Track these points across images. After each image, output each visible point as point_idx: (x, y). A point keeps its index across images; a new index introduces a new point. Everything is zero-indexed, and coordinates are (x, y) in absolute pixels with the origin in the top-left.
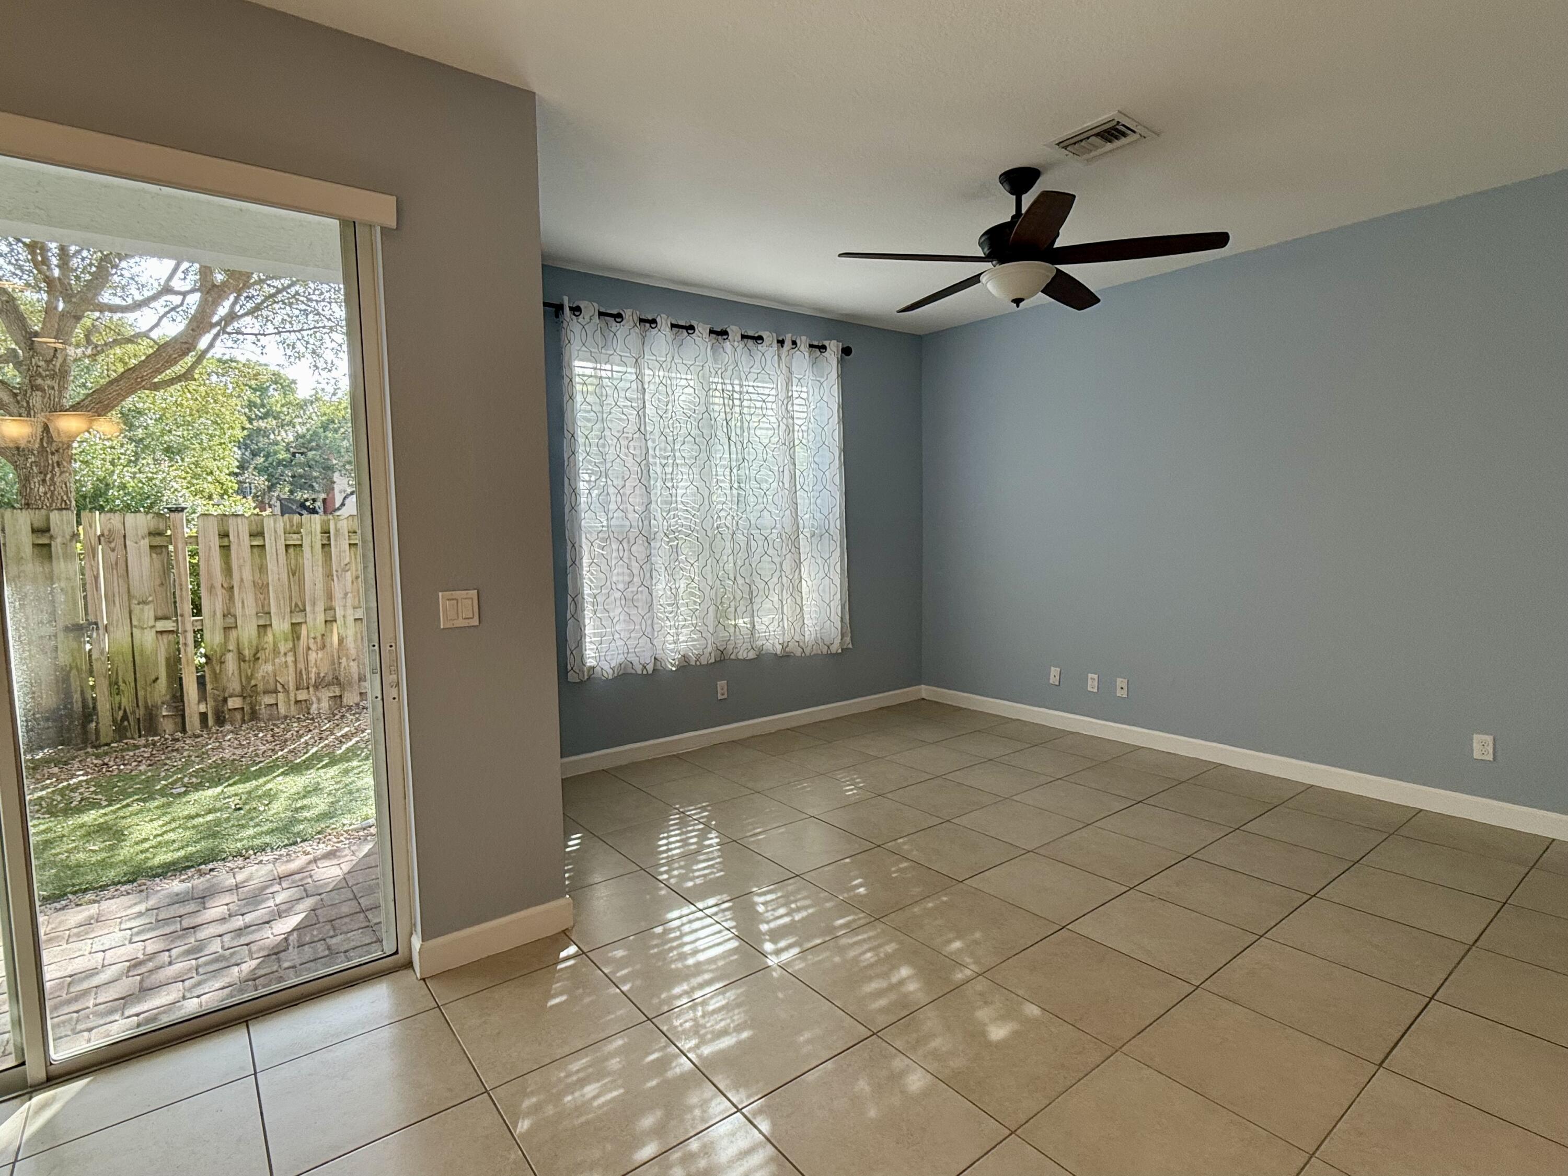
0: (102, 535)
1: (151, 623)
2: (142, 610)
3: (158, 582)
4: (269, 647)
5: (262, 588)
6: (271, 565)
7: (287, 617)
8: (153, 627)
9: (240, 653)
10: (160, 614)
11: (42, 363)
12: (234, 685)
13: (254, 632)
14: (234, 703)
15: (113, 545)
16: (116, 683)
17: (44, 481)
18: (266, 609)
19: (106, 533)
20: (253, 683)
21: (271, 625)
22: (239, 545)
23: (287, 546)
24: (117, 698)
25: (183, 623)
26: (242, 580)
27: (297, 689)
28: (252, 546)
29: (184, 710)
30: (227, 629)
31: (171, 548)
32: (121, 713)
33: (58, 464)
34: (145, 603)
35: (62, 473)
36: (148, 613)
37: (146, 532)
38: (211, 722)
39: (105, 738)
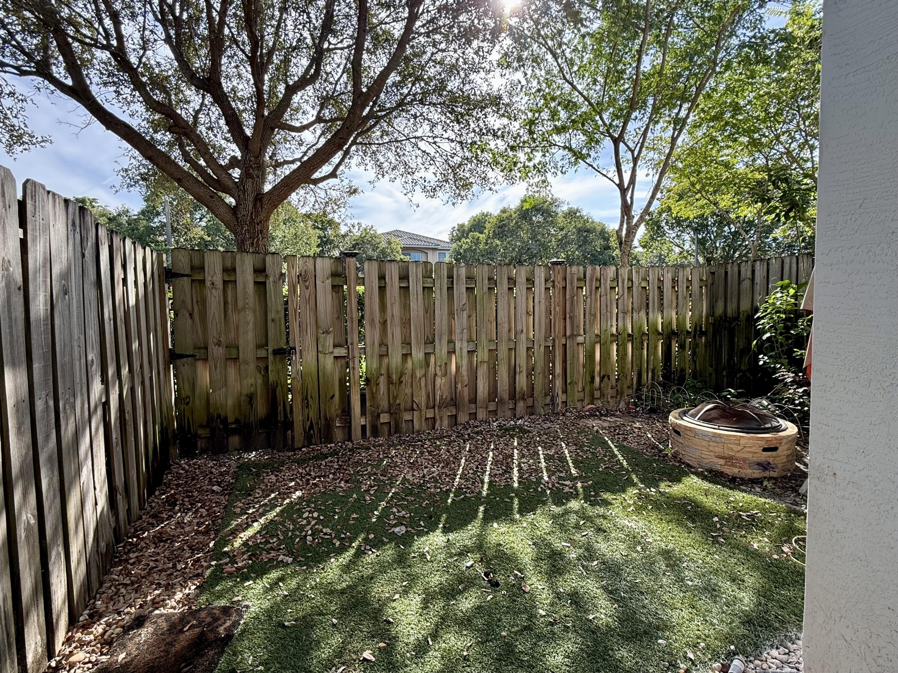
0: (301, 275)
1: (331, 349)
2: (325, 338)
3: (335, 316)
4: (408, 372)
5: (406, 323)
6: (413, 305)
7: (422, 347)
8: (332, 352)
9: (389, 377)
10: (336, 342)
11: (252, 159)
12: (384, 404)
13: (399, 359)
14: (384, 418)
15: (307, 283)
16: (307, 399)
17: (252, 243)
18: (407, 341)
19: (303, 274)
20: (398, 402)
21: (411, 354)
22: (392, 285)
23: (424, 288)
24: (306, 411)
25: (353, 350)
26: (393, 316)
27: (427, 408)
28: (400, 287)
29: (350, 422)
30: (381, 356)
31: (345, 287)
32: (309, 423)
33: (261, 231)
34: (327, 332)
35: (263, 238)
36: (330, 341)
37: (329, 272)
38: (368, 433)
39: (297, 444)
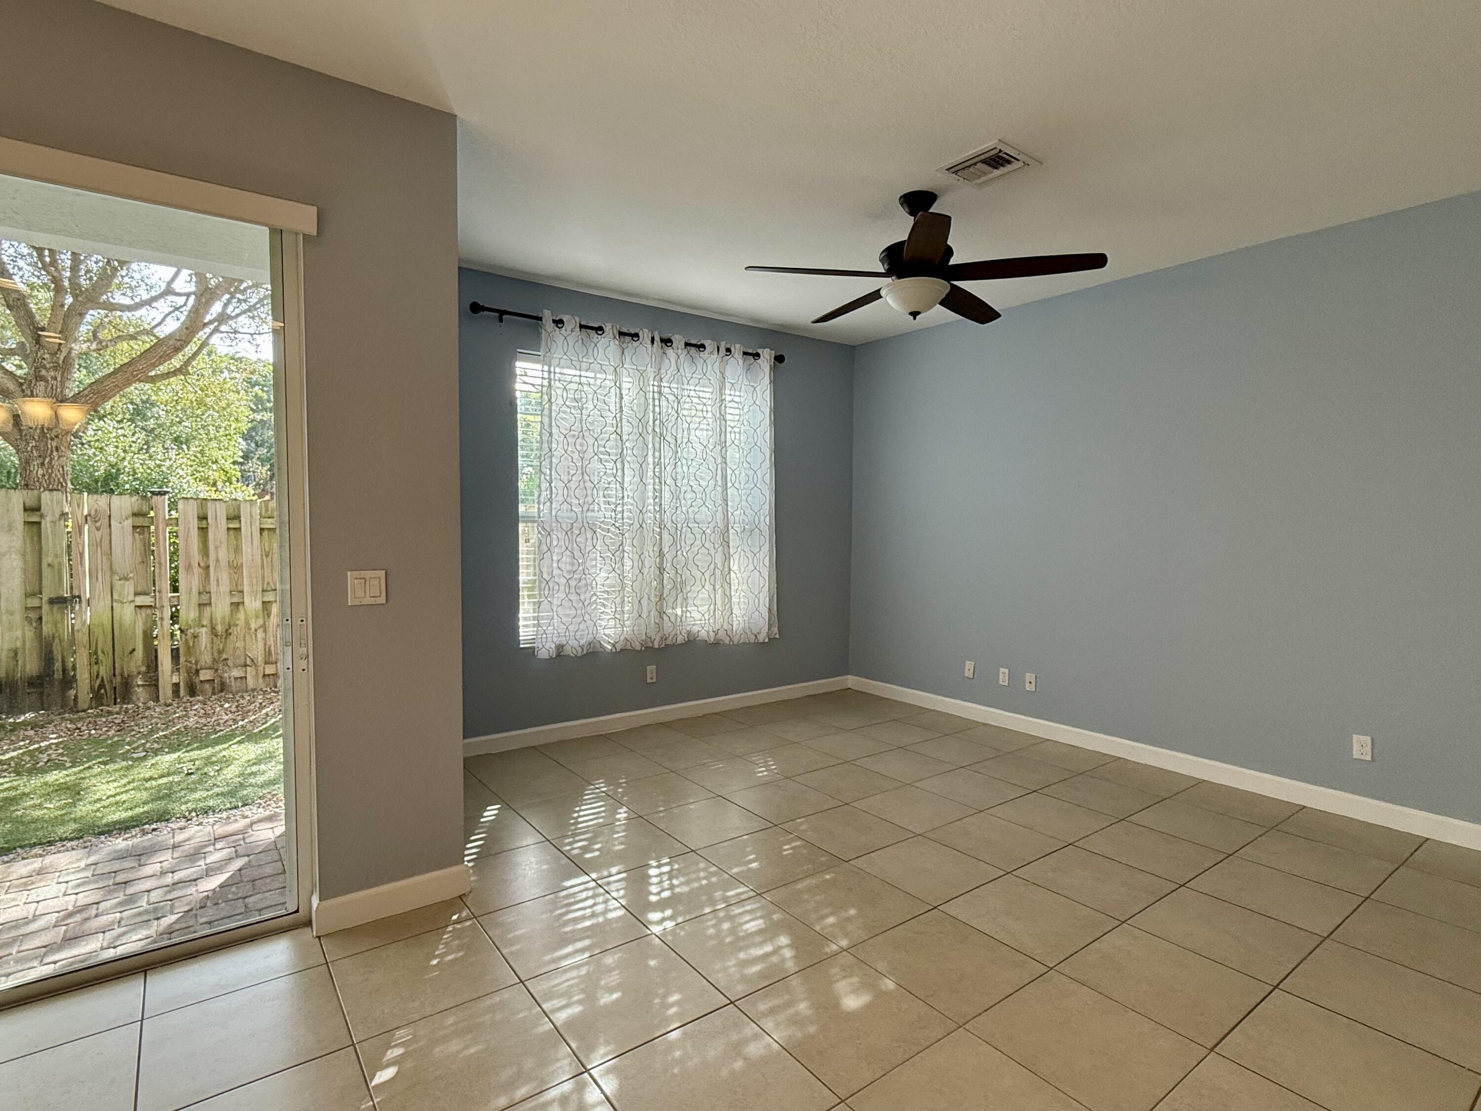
0: (89, 515)
1: (131, 597)
2: (123, 586)
3: (140, 560)
4: (241, 622)
5: (236, 568)
6: (246, 548)
7: (259, 595)
8: (133, 601)
9: (213, 628)
10: (140, 589)
11: (47, 356)
12: (206, 658)
13: (227, 609)
14: (205, 675)
15: (98, 524)
16: (96, 653)
17: (43, 464)
18: (240, 588)
19: (93, 513)
20: (224, 656)
21: (243, 603)
22: (217, 527)
23: (262, 530)
24: (95, 667)
25: (161, 598)
26: (218, 560)
27: (266, 663)
28: (228, 529)
29: (157, 680)
30: (201, 605)
31: (152, 528)
32: (98, 682)
33: (57, 449)
34: (126, 579)
35: (60, 457)
36: (129, 588)
37: (130, 512)
38: (182, 692)
39: (82, 704)
